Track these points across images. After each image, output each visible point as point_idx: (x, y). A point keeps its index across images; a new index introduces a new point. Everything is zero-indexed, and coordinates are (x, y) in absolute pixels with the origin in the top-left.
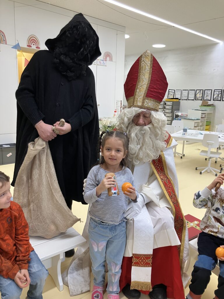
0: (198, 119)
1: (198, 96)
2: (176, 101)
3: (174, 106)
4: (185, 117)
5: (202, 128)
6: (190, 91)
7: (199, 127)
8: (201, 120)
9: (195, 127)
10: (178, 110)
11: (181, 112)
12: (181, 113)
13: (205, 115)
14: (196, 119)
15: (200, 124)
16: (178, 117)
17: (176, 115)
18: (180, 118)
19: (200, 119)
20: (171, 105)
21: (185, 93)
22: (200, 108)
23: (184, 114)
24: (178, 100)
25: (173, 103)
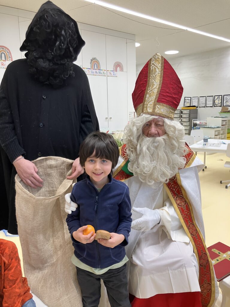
0: (218, 127)
1: (217, 102)
2: (193, 108)
3: (191, 115)
4: (204, 125)
5: (223, 136)
6: (208, 98)
7: (220, 136)
8: (222, 127)
9: (216, 135)
10: (196, 118)
11: (200, 120)
12: (199, 122)
13: (226, 122)
14: (216, 127)
15: (221, 132)
16: (197, 126)
17: (194, 124)
18: (198, 127)
19: (220, 127)
20: (188, 113)
21: (203, 100)
22: (220, 115)
23: (203, 122)
24: (195, 108)
25: (190, 111)
